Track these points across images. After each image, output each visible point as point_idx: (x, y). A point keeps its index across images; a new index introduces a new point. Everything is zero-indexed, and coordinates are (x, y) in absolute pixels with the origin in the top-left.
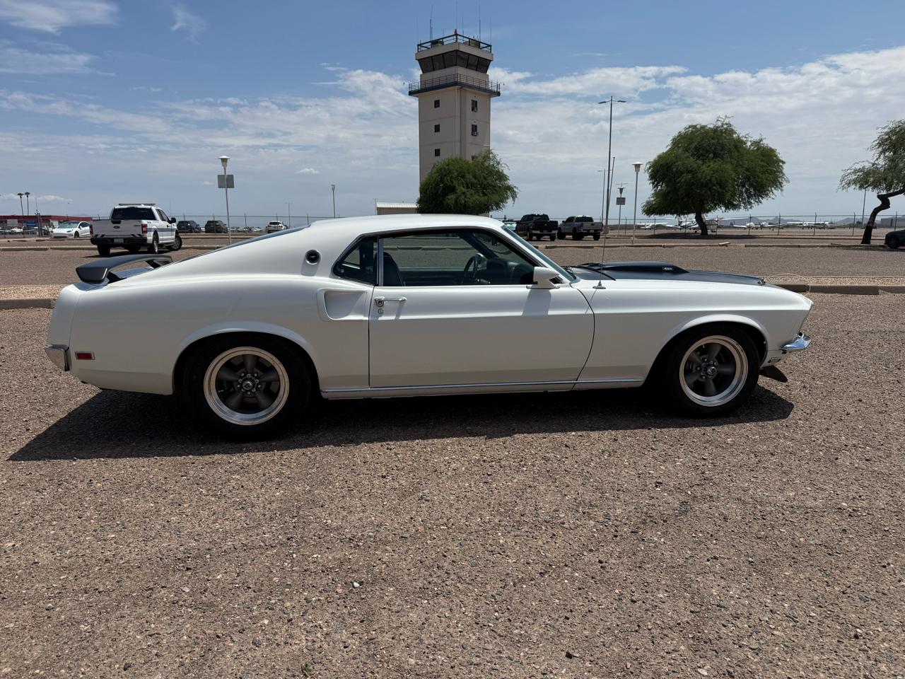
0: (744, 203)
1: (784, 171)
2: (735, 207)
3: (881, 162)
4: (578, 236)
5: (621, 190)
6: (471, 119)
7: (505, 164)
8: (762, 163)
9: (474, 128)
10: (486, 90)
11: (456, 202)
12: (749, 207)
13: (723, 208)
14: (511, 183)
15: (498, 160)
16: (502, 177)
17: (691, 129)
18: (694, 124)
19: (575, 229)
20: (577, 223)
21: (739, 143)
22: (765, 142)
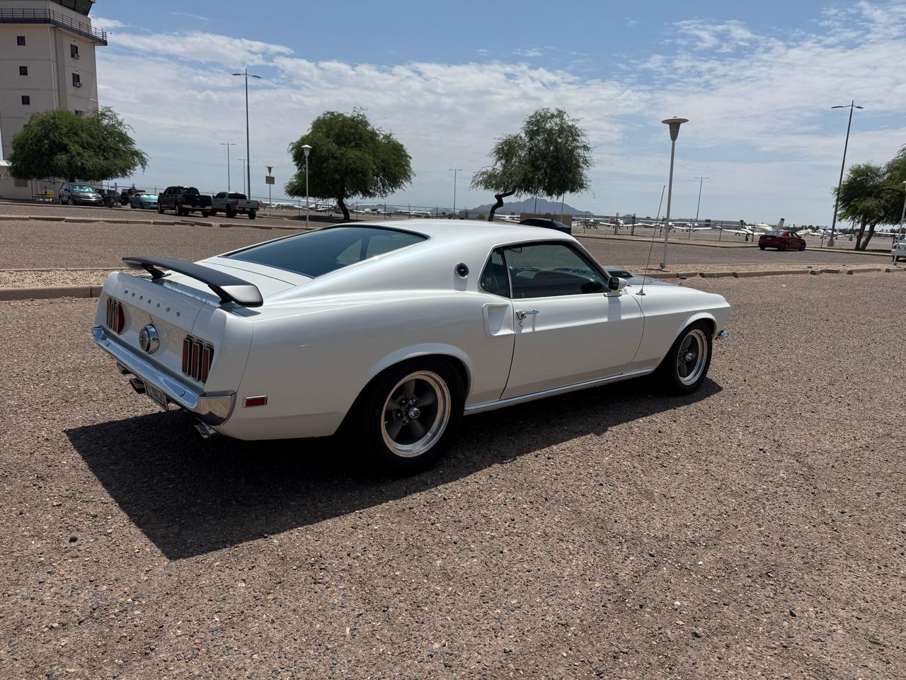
0: (380, 192)
1: (411, 166)
2: (371, 195)
3: (499, 167)
4: (231, 213)
5: (270, 169)
6: (71, 66)
7: (129, 125)
8: (394, 157)
9: (76, 79)
10: (89, 36)
11: (69, 163)
12: (384, 195)
13: (361, 196)
14: (137, 147)
15: (120, 120)
16: (125, 140)
17: (329, 115)
18: (332, 111)
19: (228, 206)
20: (229, 200)
21: (373, 135)
22: (394, 137)
